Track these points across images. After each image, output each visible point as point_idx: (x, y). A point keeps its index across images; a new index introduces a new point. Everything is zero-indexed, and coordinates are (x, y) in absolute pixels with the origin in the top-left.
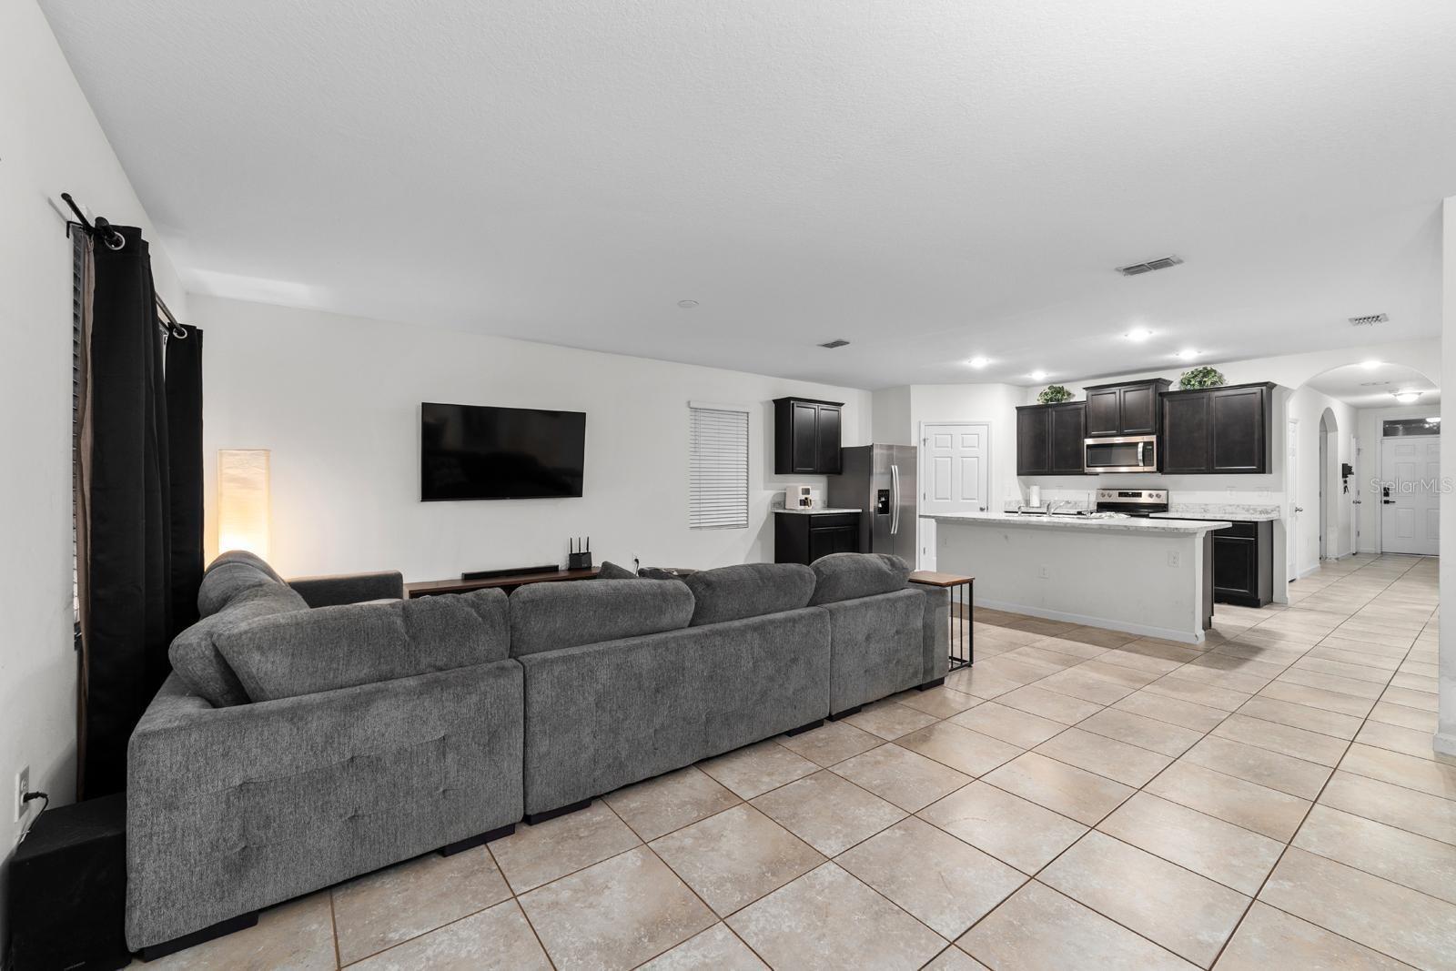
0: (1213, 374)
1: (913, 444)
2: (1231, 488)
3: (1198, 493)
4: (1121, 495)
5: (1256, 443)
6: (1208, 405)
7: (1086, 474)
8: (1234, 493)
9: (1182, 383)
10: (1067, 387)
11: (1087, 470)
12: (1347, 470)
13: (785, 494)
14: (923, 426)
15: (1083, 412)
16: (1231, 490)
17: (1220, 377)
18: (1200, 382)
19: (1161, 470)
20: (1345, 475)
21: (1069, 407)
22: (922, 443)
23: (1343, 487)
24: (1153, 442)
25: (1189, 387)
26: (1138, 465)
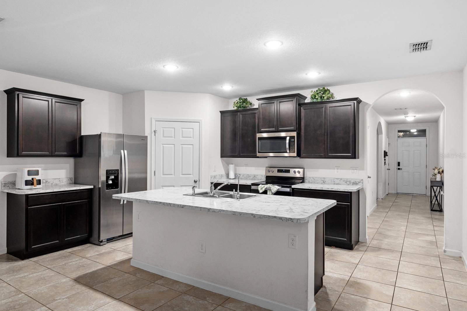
0: (328, 92)
1: (146, 135)
2: (338, 167)
3: (320, 170)
4: (279, 171)
5: (351, 137)
6: (325, 112)
7: (258, 157)
8: (339, 170)
9: (312, 98)
10: (249, 99)
11: (258, 154)
12: (386, 154)
13: (16, 175)
14: (154, 121)
15: (257, 115)
16: (337, 169)
17: (332, 95)
18: (321, 97)
19: (299, 155)
20: (385, 157)
21: (249, 112)
22: (153, 133)
23: (384, 163)
24: (294, 137)
25: (315, 100)
26: (286, 152)
